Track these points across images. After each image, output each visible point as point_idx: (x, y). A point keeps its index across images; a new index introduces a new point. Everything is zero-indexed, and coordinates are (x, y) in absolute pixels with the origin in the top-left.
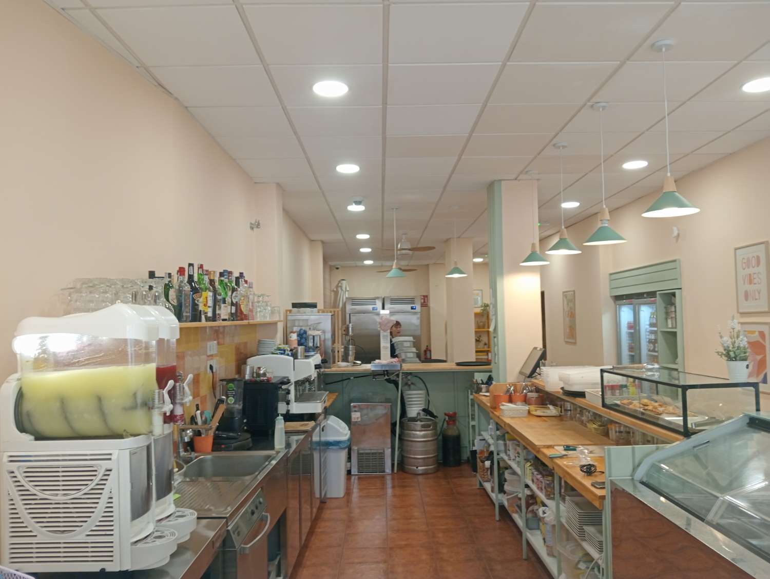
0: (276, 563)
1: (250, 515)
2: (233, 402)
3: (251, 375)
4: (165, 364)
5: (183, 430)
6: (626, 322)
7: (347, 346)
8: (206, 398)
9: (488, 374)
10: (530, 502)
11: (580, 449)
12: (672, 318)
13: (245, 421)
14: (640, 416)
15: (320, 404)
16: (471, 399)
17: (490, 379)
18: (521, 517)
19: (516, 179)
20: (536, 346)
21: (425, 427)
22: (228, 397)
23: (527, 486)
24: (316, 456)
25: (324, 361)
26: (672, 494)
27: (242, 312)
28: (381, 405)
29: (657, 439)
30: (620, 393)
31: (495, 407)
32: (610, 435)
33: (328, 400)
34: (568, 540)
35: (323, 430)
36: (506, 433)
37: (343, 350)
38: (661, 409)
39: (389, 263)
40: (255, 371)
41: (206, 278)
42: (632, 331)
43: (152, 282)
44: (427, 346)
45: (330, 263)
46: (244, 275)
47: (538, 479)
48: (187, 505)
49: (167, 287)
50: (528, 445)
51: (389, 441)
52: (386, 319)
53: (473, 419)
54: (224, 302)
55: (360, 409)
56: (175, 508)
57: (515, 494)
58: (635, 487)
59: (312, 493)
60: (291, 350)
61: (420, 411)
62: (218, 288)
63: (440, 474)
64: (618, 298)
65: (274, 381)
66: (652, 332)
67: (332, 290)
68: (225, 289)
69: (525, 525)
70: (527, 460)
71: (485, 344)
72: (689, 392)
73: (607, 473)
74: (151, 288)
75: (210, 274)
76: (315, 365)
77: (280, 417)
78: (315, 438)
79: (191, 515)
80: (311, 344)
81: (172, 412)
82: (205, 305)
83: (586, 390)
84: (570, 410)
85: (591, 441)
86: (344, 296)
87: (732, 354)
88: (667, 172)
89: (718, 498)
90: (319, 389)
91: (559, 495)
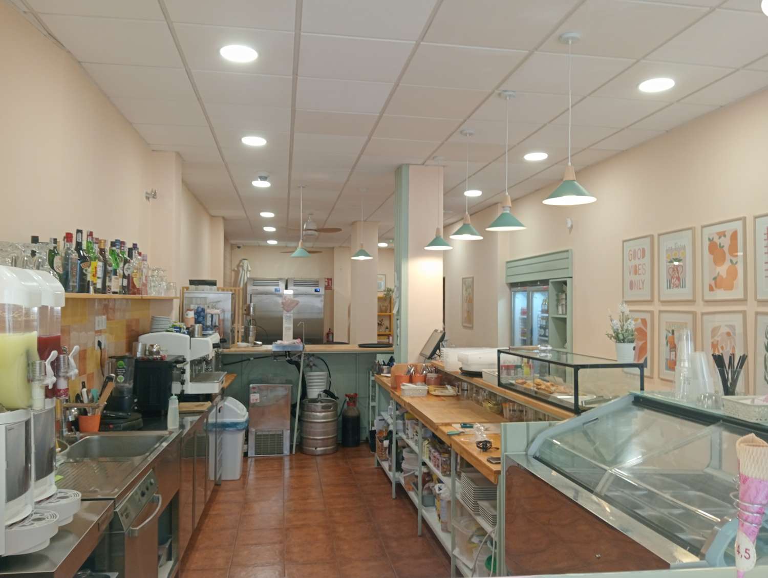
0: (167, 546)
1: (140, 496)
2: (122, 381)
3: (143, 353)
4: (48, 334)
5: (67, 409)
6: (520, 308)
7: (248, 326)
8: (93, 376)
9: (390, 355)
10: (427, 479)
11: (476, 426)
12: (562, 305)
13: (136, 400)
14: (534, 395)
15: (217, 385)
16: (372, 381)
17: (392, 360)
18: (417, 494)
19: (423, 164)
20: (437, 329)
21: (325, 408)
22: (117, 375)
23: (424, 464)
24: (212, 438)
25: (223, 341)
26: (564, 469)
27: (134, 286)
28: (282, 387)
29: (548, 416)
30: (514, 373)
31: (396, 387)
32: (505, 414)
33: (226, 381)
34: (462, 515)
35: (219, 411)
36: (407, 413)
37: (243, 330)
38: (553, 389)
39: (293, 244)
40: (147, 349)
41: (96, 248)
42: (525, 317)
43: (35, 247)
44: (330, 329)
45: (233, 242)
46: (138, 246)
47: (434, 457)
48: (72, 486)
49: (52, 254)
50: (427, 423)
51: (288, 422)
52: (289, 299)
53: (373, 400)
54: (115, 274)
55: (260, 391)
56: (56, 489)
57: (412, 472)
58: (528, 461)
59: (206, 474)
60: (187, 328)
61: (322, 393)
62: (110, 259)
63: (339, 454)
64: (513, 285)
65: (168, 359)
66: (543, 318)
67: (233, 269)
68: (116, 260)
69: (421, 502)
70: (424, 438)
71: (387, 328)
72: (581, 371)
73: (503, 449)
74: (33, 253)
75: (101, 242)
76: (213, 344)
77: (174, 397)
78: (211, 420)
79: (74, 496)
80: (209, 323)
81: (55, 385)
82: (94, 276)
83: (483, 370)
84: (467, 390)
85: (486, 419)
86: (245, 276)
87: (621, 336)
88: (568, 162)
89: (606, 470)
90: (217, 369)
91: (455, 471)
